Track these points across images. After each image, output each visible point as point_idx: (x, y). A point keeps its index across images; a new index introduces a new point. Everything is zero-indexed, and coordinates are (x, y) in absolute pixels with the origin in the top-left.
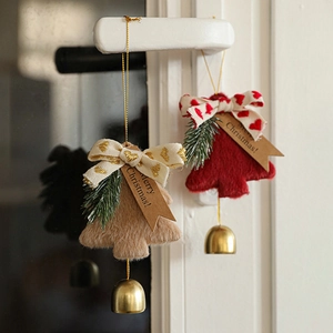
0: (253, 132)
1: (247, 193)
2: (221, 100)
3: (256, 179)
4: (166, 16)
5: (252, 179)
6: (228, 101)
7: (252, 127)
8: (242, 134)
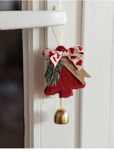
0: (77, 66)
1: (72, 95)
2: (63, 51)
3: (77, 88)
4: (32, 10)
5: (75, 89)
6: (67, 51)
7: (77, 64)
8: (72, 67)
